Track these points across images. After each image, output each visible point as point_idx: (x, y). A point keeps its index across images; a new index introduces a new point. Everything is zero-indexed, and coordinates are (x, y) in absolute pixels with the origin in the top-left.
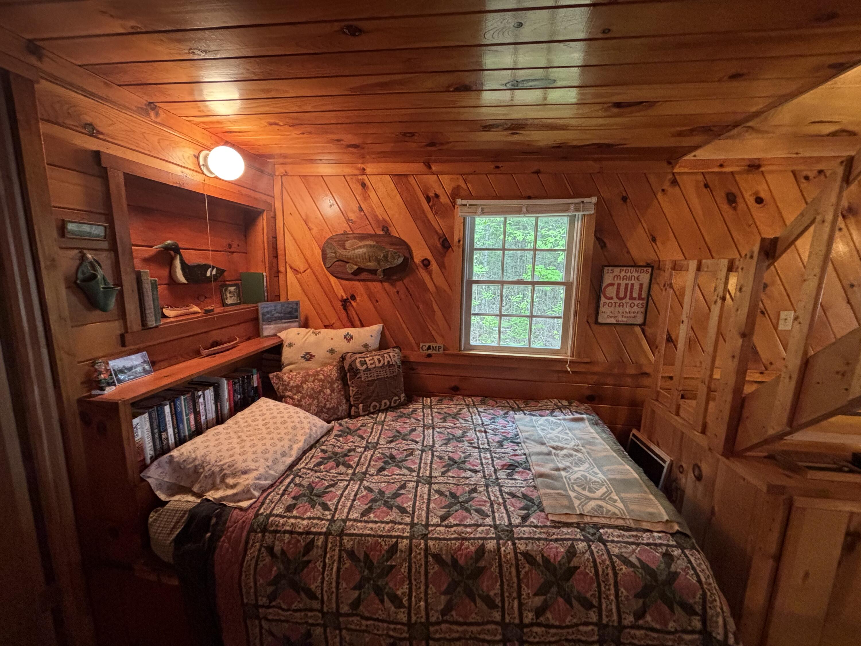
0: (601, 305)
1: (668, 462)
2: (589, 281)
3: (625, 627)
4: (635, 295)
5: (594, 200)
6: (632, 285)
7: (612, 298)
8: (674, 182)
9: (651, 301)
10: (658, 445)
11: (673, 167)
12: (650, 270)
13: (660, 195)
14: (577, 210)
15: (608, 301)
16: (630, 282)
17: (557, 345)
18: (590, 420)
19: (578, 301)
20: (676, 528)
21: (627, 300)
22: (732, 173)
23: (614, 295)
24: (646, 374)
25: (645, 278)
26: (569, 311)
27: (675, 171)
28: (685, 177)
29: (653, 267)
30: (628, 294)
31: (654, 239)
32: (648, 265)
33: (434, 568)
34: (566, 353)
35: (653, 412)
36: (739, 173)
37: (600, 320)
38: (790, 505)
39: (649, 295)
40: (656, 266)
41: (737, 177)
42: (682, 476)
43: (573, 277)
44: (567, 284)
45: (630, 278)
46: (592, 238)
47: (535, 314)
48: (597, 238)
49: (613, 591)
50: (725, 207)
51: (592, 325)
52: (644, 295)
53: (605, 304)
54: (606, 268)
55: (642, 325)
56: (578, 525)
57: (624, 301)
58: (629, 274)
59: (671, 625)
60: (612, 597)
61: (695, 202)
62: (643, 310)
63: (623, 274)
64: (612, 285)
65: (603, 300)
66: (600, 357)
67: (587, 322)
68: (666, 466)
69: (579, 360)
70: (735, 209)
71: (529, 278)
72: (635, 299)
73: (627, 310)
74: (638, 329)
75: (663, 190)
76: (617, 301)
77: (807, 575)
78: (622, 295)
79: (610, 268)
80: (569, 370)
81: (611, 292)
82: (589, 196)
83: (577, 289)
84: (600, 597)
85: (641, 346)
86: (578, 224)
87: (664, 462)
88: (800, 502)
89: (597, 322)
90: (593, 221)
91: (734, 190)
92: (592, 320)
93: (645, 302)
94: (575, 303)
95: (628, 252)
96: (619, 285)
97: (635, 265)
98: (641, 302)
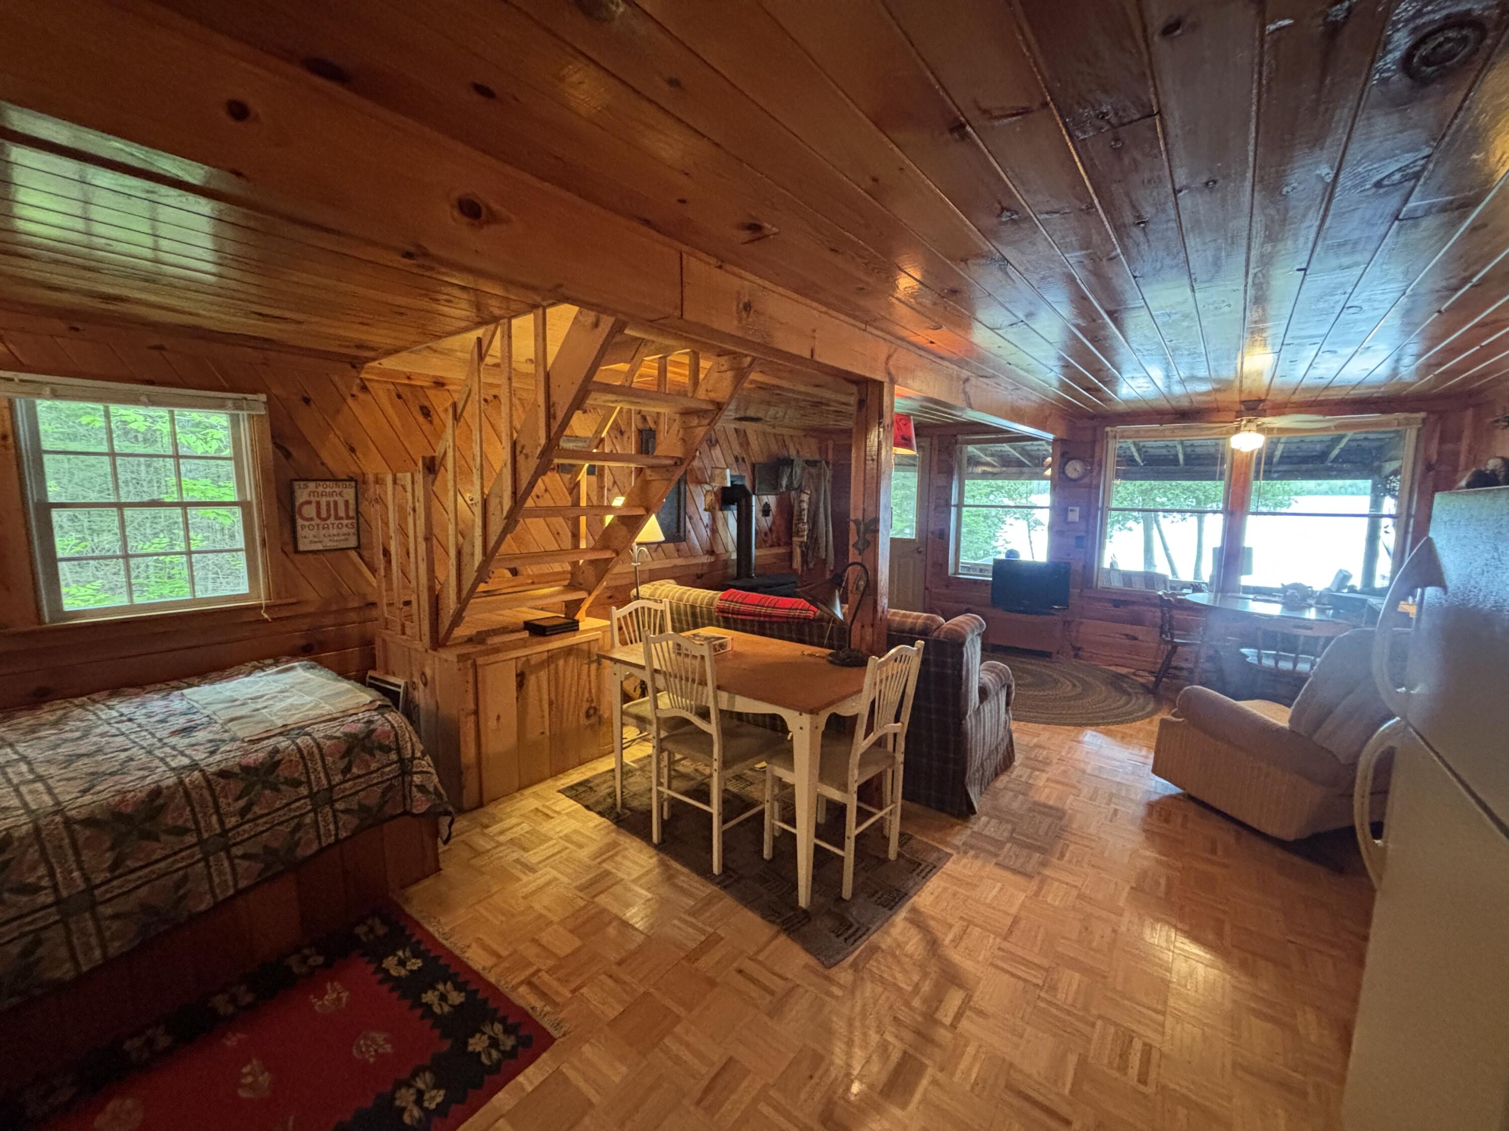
0: (299, 528)
1: (403, 685)
2: (275, 499)
3: (335, 786)
4: (342, 513)
5: (263, 397)
6: (336, 503)
7: (312, 519)
8: (364, 388)
9: (361, 520)
10: (394, 674)
11: (359, 372)
12: (353, 484)
13: (350, 400)
14: (240, 408)
15: (307, 523)
16: (331, 499)
17: (243, 588)
18: (301, 666)
19: (264, 527)
20: (379, 703)
21: (332, 520)
22: (422, 387)
23: (313, 514)
24: (373, 604)
25: (349, 493)
26: (254, 539)
27: (362, 376)
28: (374, 384)
29: (356, 481)
30: (332, 512)
31: (352, 450)
32: (351, 479)
33: (83, 833)
34: (259, 597)
35: (384, 640)
36: (427, 388)
37: (301, 548)
38: (475, 665)
39: (357, 512)
40: (360, 480)
41: (428, 392)
42: (416, 693)
43: (250, 495)
44: (243, 505)
45: (331, 494)
46: (270, 446)
47: (193, 548)
48: (275, 443)
49: (320, 763)
50: (421, 419)
51: (292, 555)
52: (352, 513)
53: (303, 527)
54: (296, 484)
55: (358, 548)
56: (281, 734)
57: (328, 522)
58: (328, 490)
59: (374, 766)
60: (320, 769)
61: (390, 411)
62: (353, 531)
63: (320, 489)
64: (309, 503)
65: (300, 522)
66: (311, 595)
67: (283, 550)
68: (401, 690)
69: (279, 602)
70: (431, 422)
71: (174, 498)
72: (342, 518)
73: (335, 532)
74: (353, 555)
75: (353, 396)
76: (318, 521)
77: (499, 717)
78: (324, 514)
79: (302, 483)
80: (266, 616)
81: (310, 511)
82: (255, 392)
83: (260, 510)
84: (307, 773)
85: (361, 573)
86: (244, 427)
87: (399, 687)
88: (480, 661)
89: (297, 551)
90: (267, 426)
91: (426, 404)
92: (289, 549)
93: (354, 521)
94: (260, 529)
95: (323, 464)
96: (318, 503)
97: (336, 480)
98: (350, 521)
